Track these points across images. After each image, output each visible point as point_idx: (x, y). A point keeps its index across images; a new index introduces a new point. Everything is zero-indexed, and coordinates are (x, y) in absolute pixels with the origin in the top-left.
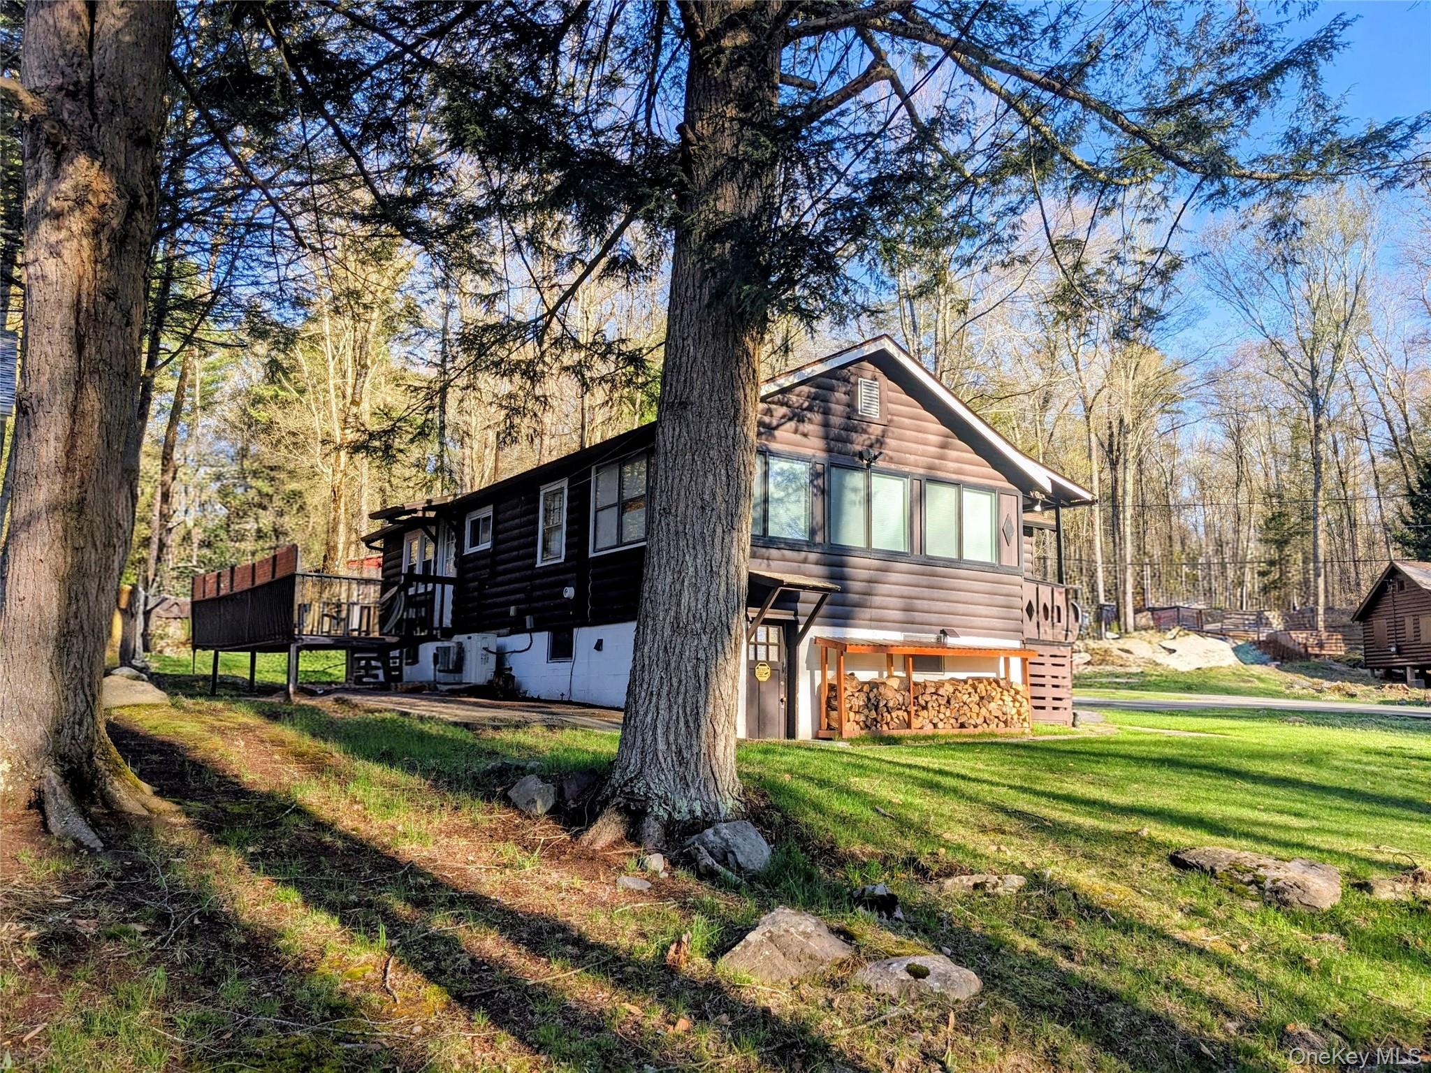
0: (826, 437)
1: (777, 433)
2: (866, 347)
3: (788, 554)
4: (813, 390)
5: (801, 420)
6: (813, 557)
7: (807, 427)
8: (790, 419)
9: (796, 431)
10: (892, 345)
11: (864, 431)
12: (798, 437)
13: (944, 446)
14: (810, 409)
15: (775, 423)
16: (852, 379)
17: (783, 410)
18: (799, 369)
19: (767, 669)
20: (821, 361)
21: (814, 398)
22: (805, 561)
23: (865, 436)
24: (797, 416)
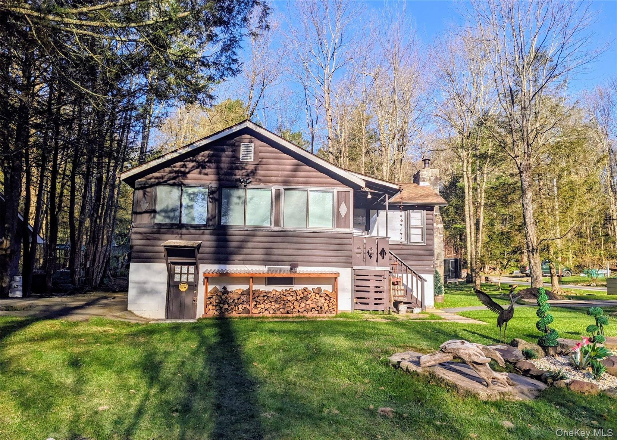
0: (218, 174)
1: (188, 176)
2: (234, 128)
3: (193, 231)
4: (211, 152)
5: (204, 167)
6: (207, 232)
7: (207, 170)
8: (197, 168)
9: (200, 173)
10: (251, 124)
11: (243, 168)
12: (202, 176)
13: (295, 170)
14: (209, 161)
15: (187, 170)
16: (236, 144)
17: (194, 164)
18: (191, 144)
19: (186, 286)
20: (206, 138)
21: (213, 155)
22: (203, 234)
23: (244, 171)
24: (201, 166)
